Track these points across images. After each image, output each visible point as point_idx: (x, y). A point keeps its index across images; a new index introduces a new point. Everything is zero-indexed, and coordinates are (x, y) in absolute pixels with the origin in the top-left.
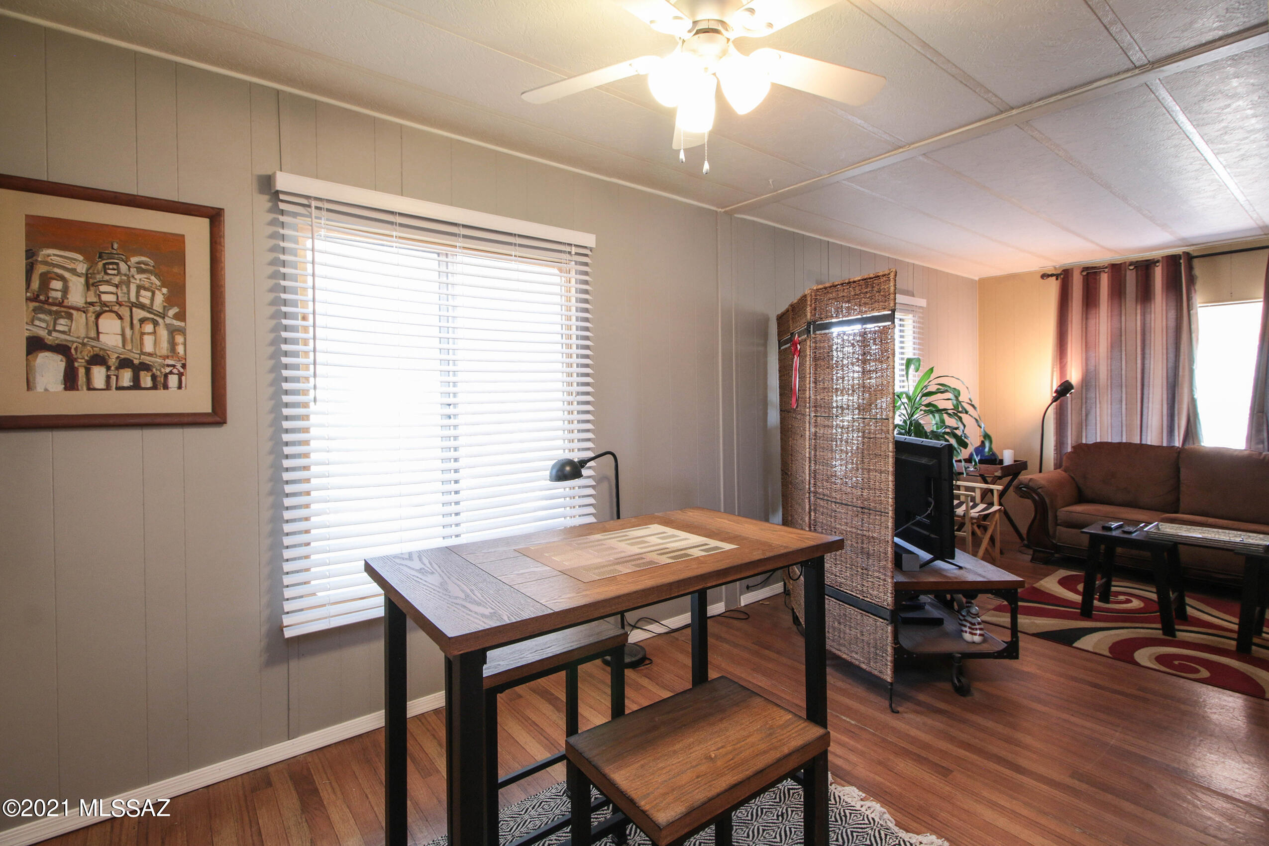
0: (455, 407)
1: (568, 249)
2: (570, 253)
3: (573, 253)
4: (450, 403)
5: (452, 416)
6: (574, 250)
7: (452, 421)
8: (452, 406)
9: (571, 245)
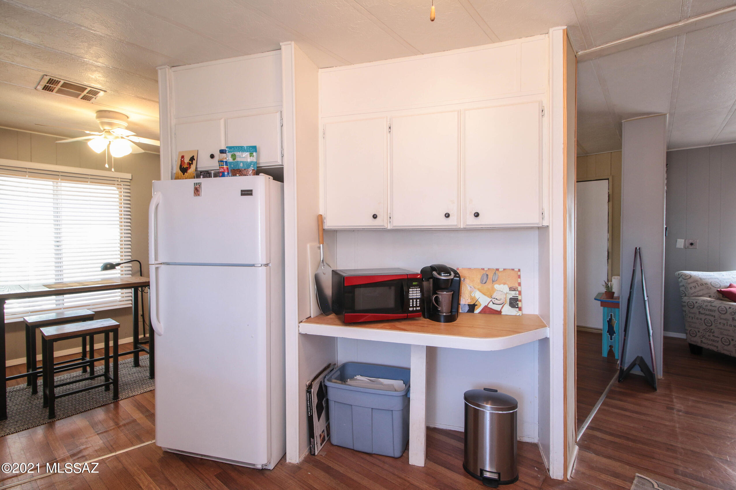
0: (60, 242)
1: (117, 179)
2: (118, 181)
3: (119, 181)
4: (58, 241)
5: (59, 246)
6: (119, 180)
7: (59, 248)
8: (59, 242)
9: (119, 178)
